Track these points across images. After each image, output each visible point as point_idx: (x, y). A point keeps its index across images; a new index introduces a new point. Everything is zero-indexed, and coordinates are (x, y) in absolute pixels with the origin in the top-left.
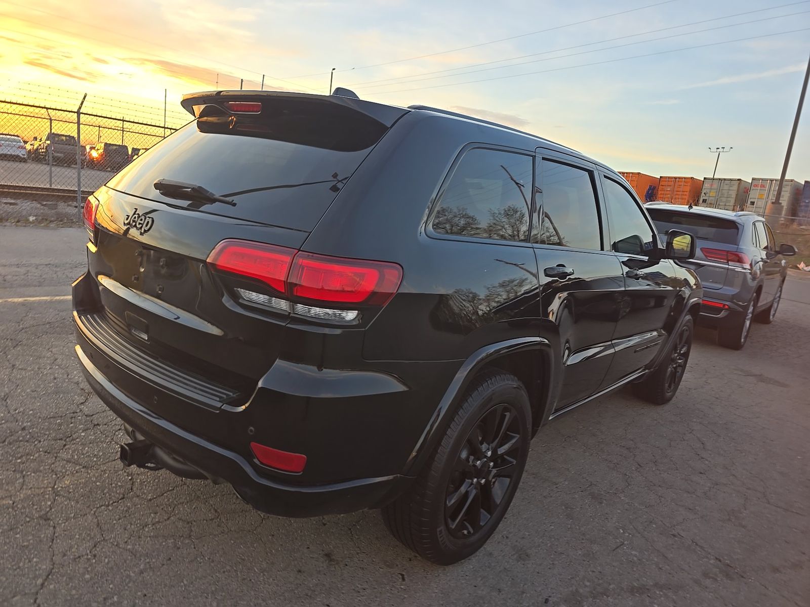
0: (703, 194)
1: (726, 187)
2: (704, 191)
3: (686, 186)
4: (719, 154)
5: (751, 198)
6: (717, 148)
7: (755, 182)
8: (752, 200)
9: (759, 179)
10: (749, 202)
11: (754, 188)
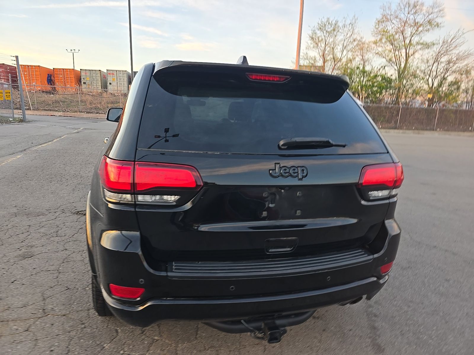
0: (82, 79)
1: (94, 75)
2: (82, 77)
3: (71, 74)
4: (73, 53)
5: (109, 81)
6: (71, 50)
7: (109, 72)
8: (110, 82)
9: (110, 70)
10: (109, 84)
11: (109, 75)
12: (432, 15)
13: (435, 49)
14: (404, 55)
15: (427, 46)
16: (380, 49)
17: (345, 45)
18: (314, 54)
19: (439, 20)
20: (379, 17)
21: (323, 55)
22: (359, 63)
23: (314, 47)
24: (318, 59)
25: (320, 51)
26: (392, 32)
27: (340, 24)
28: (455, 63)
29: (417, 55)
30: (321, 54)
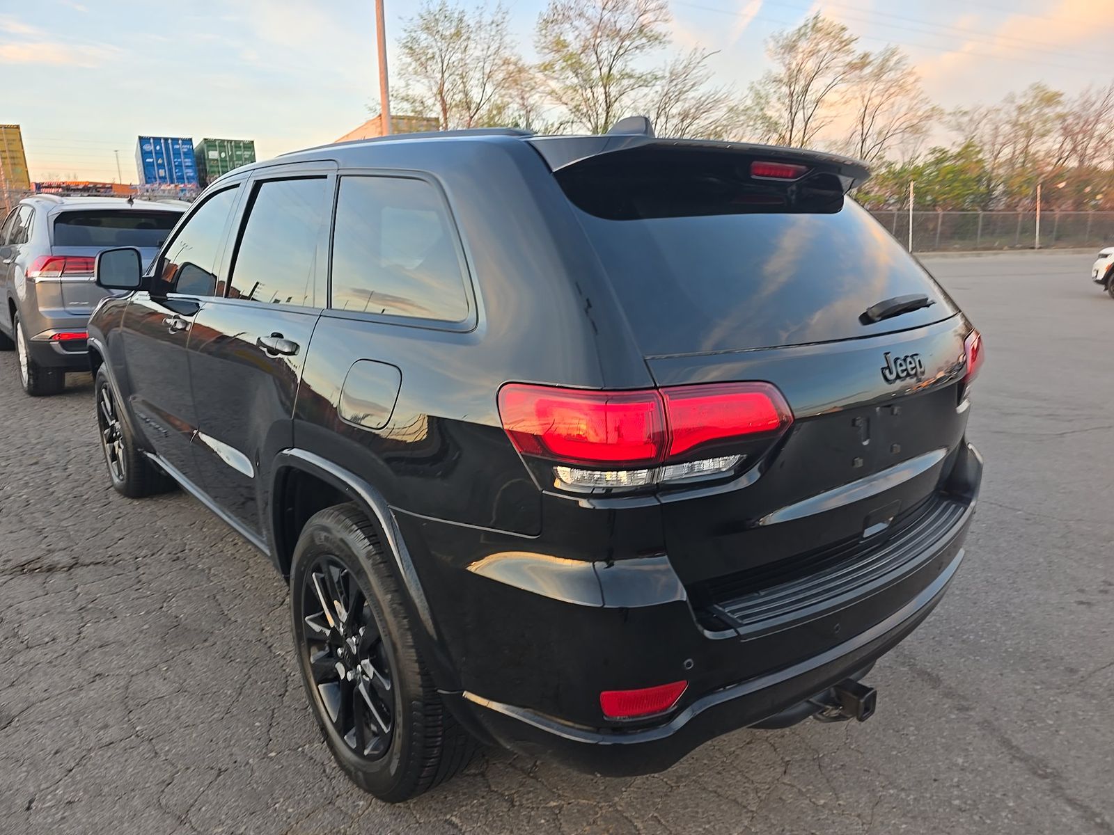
12: (645, 16)
13: (658, 88)
14: (602, 98)
15: (644, 81)
16: (553, 84)
17: (487, 71)
18: (422, 89)
19: (659, 28)
20: (546, 10)
21: (441, 93)
22: (516, 114)
23: (416, 73)
24: (429, 102)
25: (433, 83)
26: (575, 46)
27: (470, 20)
28: (694, 118)
29: (626, 100)
30: (435, 90)
